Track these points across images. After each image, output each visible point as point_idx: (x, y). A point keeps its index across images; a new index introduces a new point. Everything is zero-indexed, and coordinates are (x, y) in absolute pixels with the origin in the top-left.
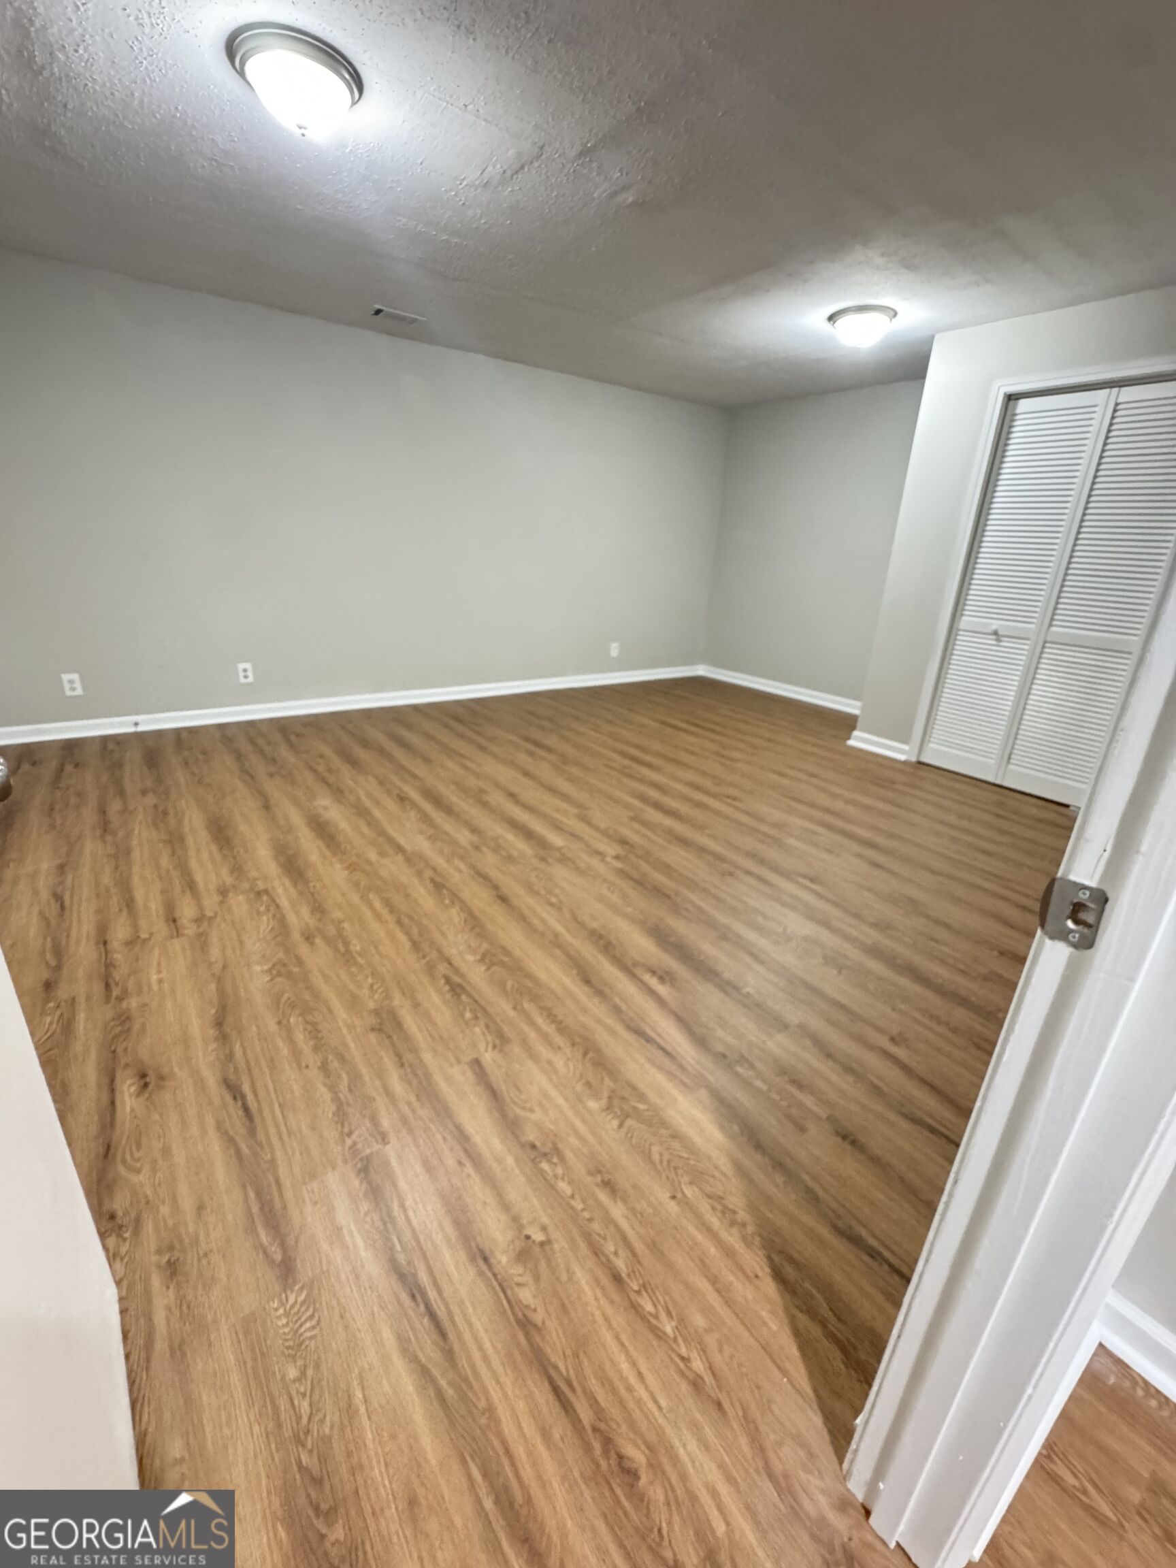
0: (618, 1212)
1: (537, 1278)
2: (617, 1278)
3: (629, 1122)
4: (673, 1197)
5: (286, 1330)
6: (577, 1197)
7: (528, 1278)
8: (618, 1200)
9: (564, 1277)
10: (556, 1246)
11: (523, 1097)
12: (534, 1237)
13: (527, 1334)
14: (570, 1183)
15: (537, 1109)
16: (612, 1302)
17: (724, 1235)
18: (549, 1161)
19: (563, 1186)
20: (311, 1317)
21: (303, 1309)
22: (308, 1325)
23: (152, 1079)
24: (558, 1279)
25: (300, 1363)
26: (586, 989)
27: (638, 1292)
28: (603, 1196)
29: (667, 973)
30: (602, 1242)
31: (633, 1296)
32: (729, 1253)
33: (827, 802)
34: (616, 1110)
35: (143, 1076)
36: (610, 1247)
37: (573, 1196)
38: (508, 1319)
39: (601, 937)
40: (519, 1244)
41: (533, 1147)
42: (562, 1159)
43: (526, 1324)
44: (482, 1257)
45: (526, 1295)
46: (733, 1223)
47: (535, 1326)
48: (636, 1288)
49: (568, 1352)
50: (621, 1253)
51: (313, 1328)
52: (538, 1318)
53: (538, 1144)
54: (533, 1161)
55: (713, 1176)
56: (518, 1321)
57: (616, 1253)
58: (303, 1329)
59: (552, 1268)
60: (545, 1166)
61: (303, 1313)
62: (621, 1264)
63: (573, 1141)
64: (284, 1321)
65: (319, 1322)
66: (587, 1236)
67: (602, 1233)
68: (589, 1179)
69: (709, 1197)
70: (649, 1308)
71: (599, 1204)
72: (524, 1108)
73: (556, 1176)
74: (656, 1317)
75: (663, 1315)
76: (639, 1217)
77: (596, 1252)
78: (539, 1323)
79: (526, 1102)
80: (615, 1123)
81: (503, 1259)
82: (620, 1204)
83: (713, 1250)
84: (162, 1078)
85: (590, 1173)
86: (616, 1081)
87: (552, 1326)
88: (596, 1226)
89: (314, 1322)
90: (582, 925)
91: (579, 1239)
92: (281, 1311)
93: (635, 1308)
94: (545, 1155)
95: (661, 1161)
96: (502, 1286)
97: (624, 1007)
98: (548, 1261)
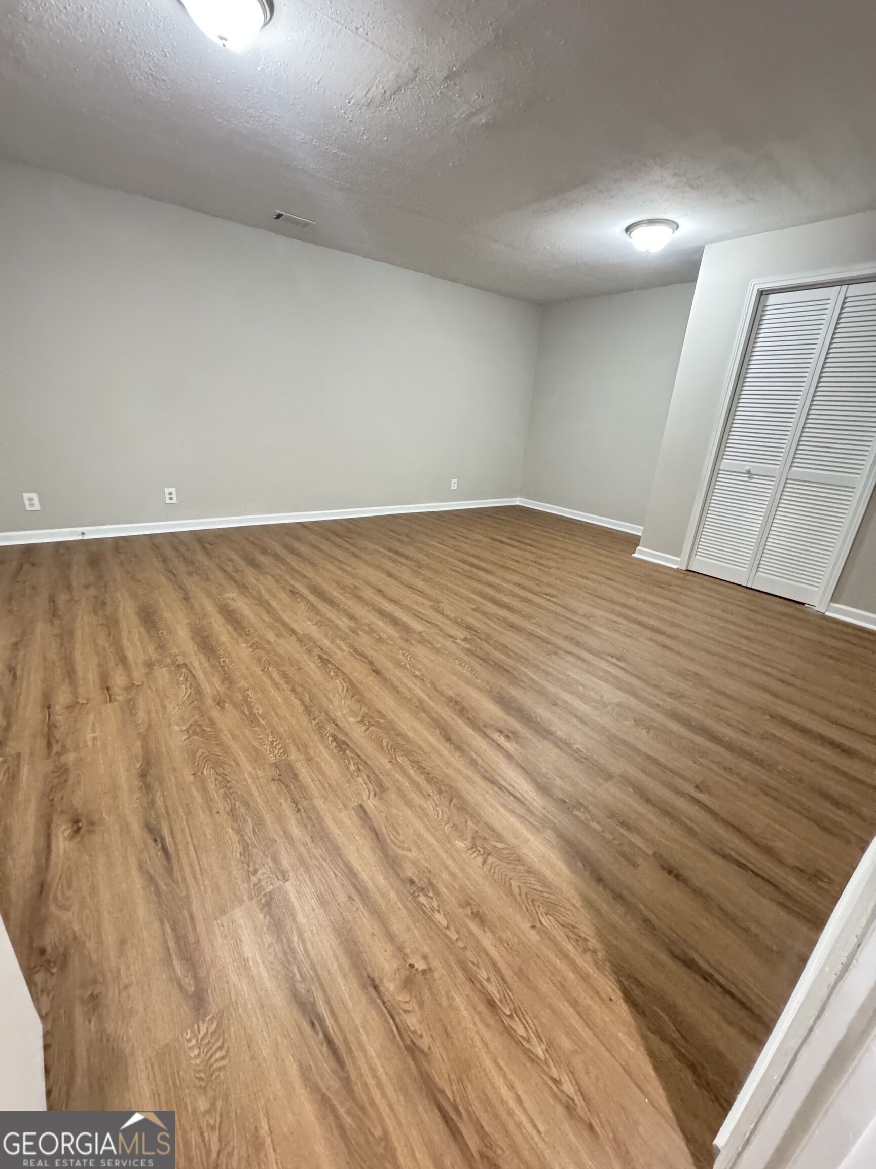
0: (487, 941)
1: (421, 1004)
2: (491, 1003)
3: (490, 860)
4: (533, 927)
5: (198, 1061)
6: (452, 928)
7: (413, 1005)
8: (486, 929)
9: (445, 1002)
10: (436, 975)
11: (401, 838)
12: (416, 966)
13: (414, 1059)
14: (446, 915)
15: (414, 849)
16: (488, 1026)
17: (579, 961)
18: (426, 895)
19: (439, 917)
20: (220, 1048)
21: (214, 1038)
22: (218, 1055)
23: (83, 824)
24: (440, 1005)
25: (211, 1094)
26: (447, 745)
27: (511, 1016)
28: (473, 926)
29: (513, 733)
30: (475, 968)
31: (507, 1021)
32: (585, 978)
33: (623, 599)
34: (479, 848)
35: (76, 821)
36: (483, 974)
37: (448, 928)
38: (398, 1045)
39: (457, 703)
40: (405, 973)
41: (412, 882)
42: (437, 893)
43: (413, 1050)
44: (373, 985)
45: (412, 1021)
46: (586, 950)
47: (422, 1051)
48: (509, 1013)
49: (453, 1076)
50: (493, 979)
51: (223, 1058)
52: (425, 1043)
53: (416, 880)
54: (412, 894)
55: (564, 907)
56: (407, 1048)
57: (488, 980)
58: (213, 1059)
59: (434, 996)
60: (422, 899)
61: (213, 1044)
62: (493, 990)
63: (445, 876)
64: (196, 1052)
65: (227, 1052)
66: (463, 964)
67: (475, 961)
68: (460, 910)
69: (563, 926)
70: (521, 1031)
71: (471, 933)
72: (402, 848)
73: (432, 909)
74: (528, 1041)
75: (534, 1039)
76: (506, 945)
77: (472, 979)
78: (426, 1049)
79: (403, 842)
80: (480, 860)
81: (390, 987)
82: (488, 933)
83: (571, 976)
84: (92, 823)
85: (461, 906)
86: (477, 823)
87: (437, 1050)
88: (470, 954)
89: (223, 1053)
90: (441, 693)
91: (455, 967)
92: (194, 1042)
93: (509, 1032)
94: (423, 889)
95: (520, 894)
96: (391, 1012)
97: (479, 761)
98: (430, 989)
